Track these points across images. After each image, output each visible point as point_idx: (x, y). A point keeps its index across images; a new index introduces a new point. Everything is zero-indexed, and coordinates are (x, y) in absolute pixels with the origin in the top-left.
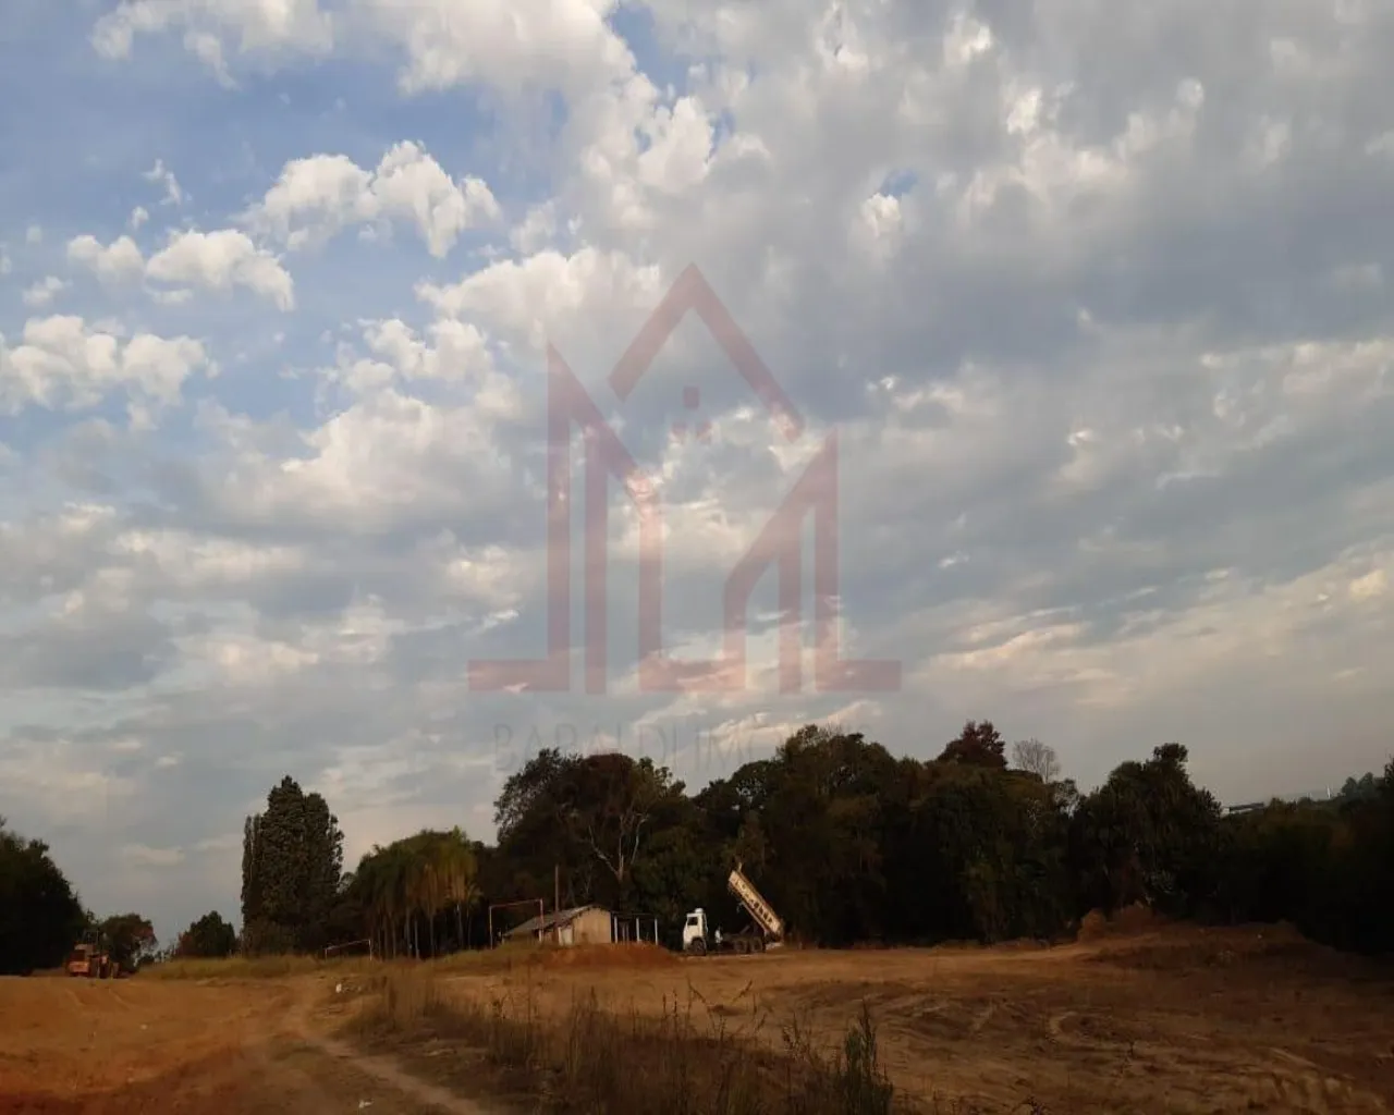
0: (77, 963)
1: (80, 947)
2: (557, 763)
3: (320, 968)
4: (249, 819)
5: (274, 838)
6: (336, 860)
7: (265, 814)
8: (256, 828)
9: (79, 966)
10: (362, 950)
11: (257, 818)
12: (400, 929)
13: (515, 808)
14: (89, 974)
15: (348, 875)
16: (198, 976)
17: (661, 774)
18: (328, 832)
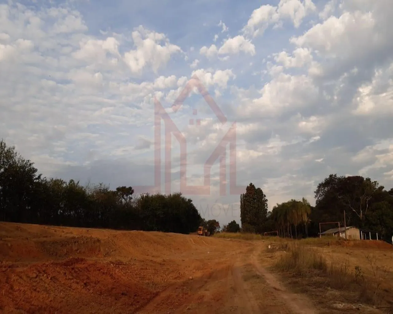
0: (199, 231)
1: (200, 227)
2: (336, 179)
3: (263, 239)
4: (241, 195)
5: (248, 200)
6: (266, 207)
7: (246, 194)
8: (243, 198)
9: (200, 232)
10: (275, 234)
11: (243, 194)
12: (286, 229)
13: (322, 194)
14: (202, 235)
15: (269, 212)
16: (228, 238)
17: (374, 183)
18: (263, 199)
